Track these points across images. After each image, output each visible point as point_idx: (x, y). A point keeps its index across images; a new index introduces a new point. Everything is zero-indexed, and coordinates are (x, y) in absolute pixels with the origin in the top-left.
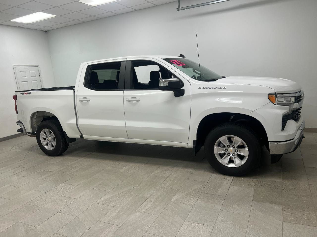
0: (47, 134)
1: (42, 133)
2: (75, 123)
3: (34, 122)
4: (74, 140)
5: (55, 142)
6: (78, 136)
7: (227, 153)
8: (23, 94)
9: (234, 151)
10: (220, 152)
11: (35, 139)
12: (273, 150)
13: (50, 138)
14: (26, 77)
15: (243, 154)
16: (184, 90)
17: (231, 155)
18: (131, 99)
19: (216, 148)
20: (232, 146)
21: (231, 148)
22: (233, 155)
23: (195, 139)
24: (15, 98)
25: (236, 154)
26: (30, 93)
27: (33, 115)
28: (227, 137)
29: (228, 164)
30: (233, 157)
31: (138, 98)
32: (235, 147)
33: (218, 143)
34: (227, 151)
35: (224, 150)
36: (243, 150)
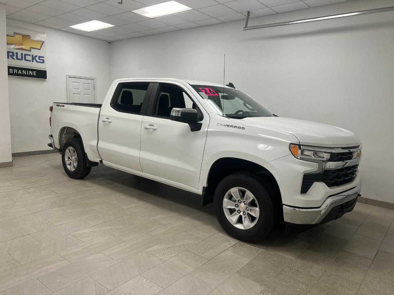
0: (72, 153)
1: (67, 151)
2: (96, 145)
3: (64, 138)
4: (96, 164)
5: (77, 163)
6: (97, 160)
7: (237, 209)
8: (58, 106)
9: (245, 208)
10: (229, 207)
11: (60, 156)
12: (288, 216)
13: (74, 158)
14: (78, 89)
15: (253, 214)
17: (241, 213)
18: (148, 126)
19: (225, 200)
20: (244, 202)
21: (242, 205)
22: (243, 214)
23: (205, 185)
24: (51, 109)
25: (246, 213)
26: (63, 106)
27: (64, 129)
28: (239, 189)
29: (236, 224)
30: (243, 216)
31: (154, 126)
32: (246, 204)
33: (229, 195)
34: (238, 207)
35: (234, 205)
36: (254, 210)
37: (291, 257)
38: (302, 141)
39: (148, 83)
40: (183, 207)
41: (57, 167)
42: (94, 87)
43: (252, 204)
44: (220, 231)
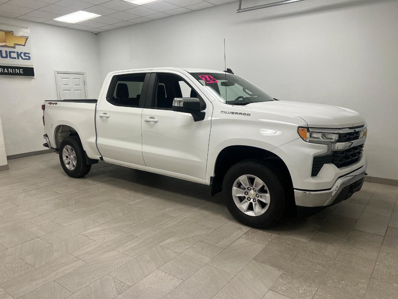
0: (70, 152)
1: (64, 150)
2: (95, 142)
3: (59, 137)
4: (96, 161)
5: (76, 162)
6: (98, 157)
7: (247, 196)
8: (50, 103)
9: (254, 195)
10: (238, 195)
11: (57, 156)
12: (300, 199)
13: (72, 156)
14: (68, 85)
15: (264, 201)
16: (204, 113)
17: (252, 201)
18: (148, 119)
19: (234, 188)
20: (254, 189)
21: (252, 192)
22: (253, 200)
23: (213, 174)
24: (43, 107)
25: (257, 200)
26: (56, 104)
27: (58, 128)
28: (247, 177)
29: (247, 211)
30: (254, 203)
31: (156, 118)
32: (256, 191)
33: (238, 183)
34: (248, 194)
35: (244, 193)
36: (265, 196)
37: (304, 240)
38: (311, 123)
39: (145, 74)
40: (190, 198)
41: (55, 167)
42: (84, 82)
43: (262, 190)
44: (230, 219)
